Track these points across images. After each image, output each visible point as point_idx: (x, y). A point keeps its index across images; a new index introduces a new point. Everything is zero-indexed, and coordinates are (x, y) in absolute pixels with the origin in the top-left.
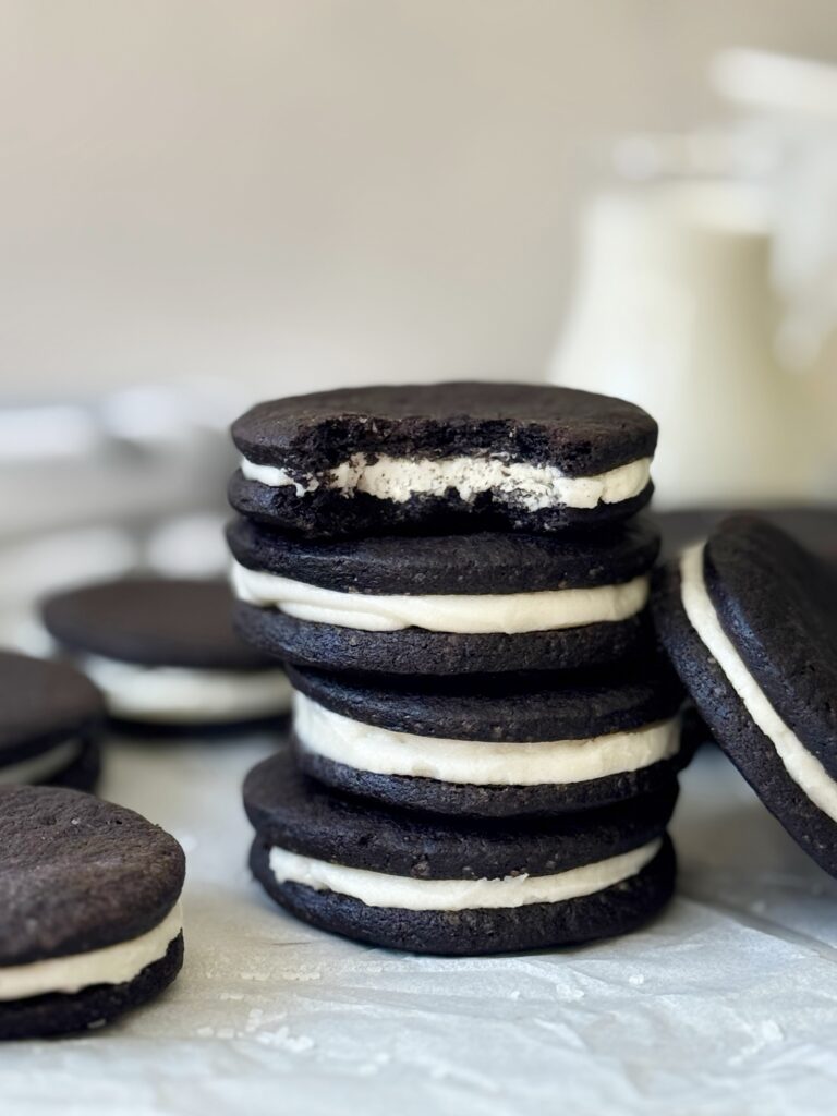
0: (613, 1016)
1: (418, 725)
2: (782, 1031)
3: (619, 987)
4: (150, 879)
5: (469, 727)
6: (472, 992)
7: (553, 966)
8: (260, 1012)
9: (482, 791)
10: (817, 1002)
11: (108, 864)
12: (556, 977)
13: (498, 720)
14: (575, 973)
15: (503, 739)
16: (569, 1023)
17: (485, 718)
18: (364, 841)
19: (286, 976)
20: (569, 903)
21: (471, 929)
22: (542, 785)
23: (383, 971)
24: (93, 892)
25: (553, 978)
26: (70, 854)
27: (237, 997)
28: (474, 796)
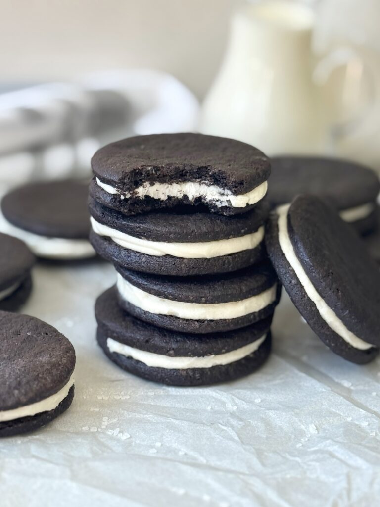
0: (250, 422)
1: (170, 296)
2: (317, 429)
3: (251, 404)
4: (62, 366)
5: (192, 298)
6: (191, 406)
7: (224, 393)
8: (107, 418)
9: (196, 323)
10: (331, 414)
11: (44, 359)
12: (225, 398)
13: (204, 295)
14: (233, 397)
15: (206, 302)
16: (232, 427)
17: (198, 294)
18: (147, 341)
19: (115, 397)
20: (230, 365)
21: (191, 377)
22: (221, 320)
23: (155, 394)
24: (40, 376)
25: (224, 399)
27: (97, 410)
28: (193, 325)
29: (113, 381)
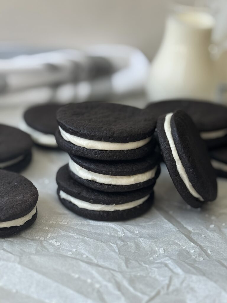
0: (128, 243)
1: (93, 170)
2: (164, 251)
3: (132, 234)
4: (28, 203)
5: (104, 172)
6: (99, 231)
7: (119, 226)
8: (51, 233)
9: (106, 186)
10: (175, 243)
11: (19, 198)
12: (119, 229)
13: (110, 171)
14: (123, 229)
15: (112, 175)
16: (117, 244)
17: (107, 170)
18: (79, 194)
19: (59, 223)
20: (124, 211)
21: (101, 215)
22: (120, 185)
23: (82, 223)
24: (14, 206)
25: (118, 229)
26: (12, 193)
27: (47, 228)
28: (104, 187)
29: (60, 214)
